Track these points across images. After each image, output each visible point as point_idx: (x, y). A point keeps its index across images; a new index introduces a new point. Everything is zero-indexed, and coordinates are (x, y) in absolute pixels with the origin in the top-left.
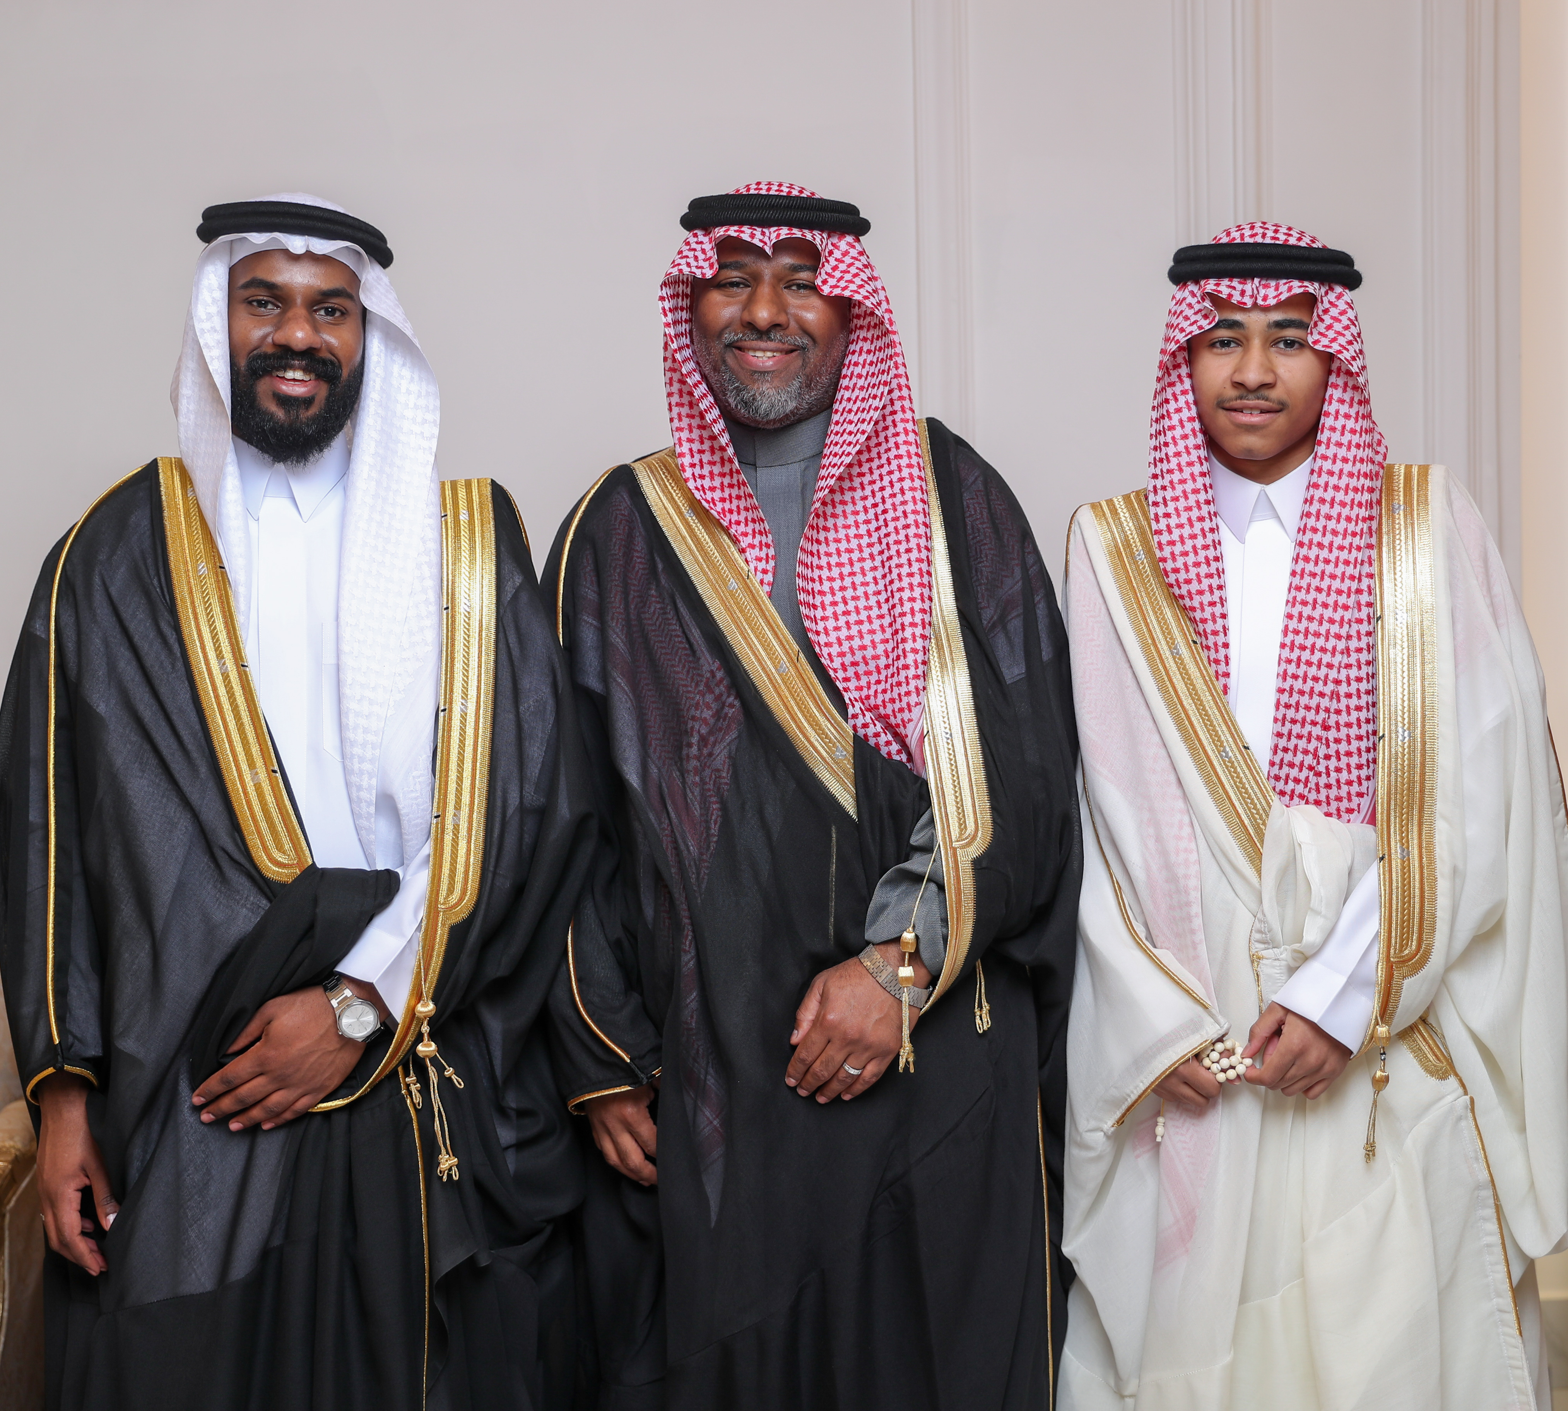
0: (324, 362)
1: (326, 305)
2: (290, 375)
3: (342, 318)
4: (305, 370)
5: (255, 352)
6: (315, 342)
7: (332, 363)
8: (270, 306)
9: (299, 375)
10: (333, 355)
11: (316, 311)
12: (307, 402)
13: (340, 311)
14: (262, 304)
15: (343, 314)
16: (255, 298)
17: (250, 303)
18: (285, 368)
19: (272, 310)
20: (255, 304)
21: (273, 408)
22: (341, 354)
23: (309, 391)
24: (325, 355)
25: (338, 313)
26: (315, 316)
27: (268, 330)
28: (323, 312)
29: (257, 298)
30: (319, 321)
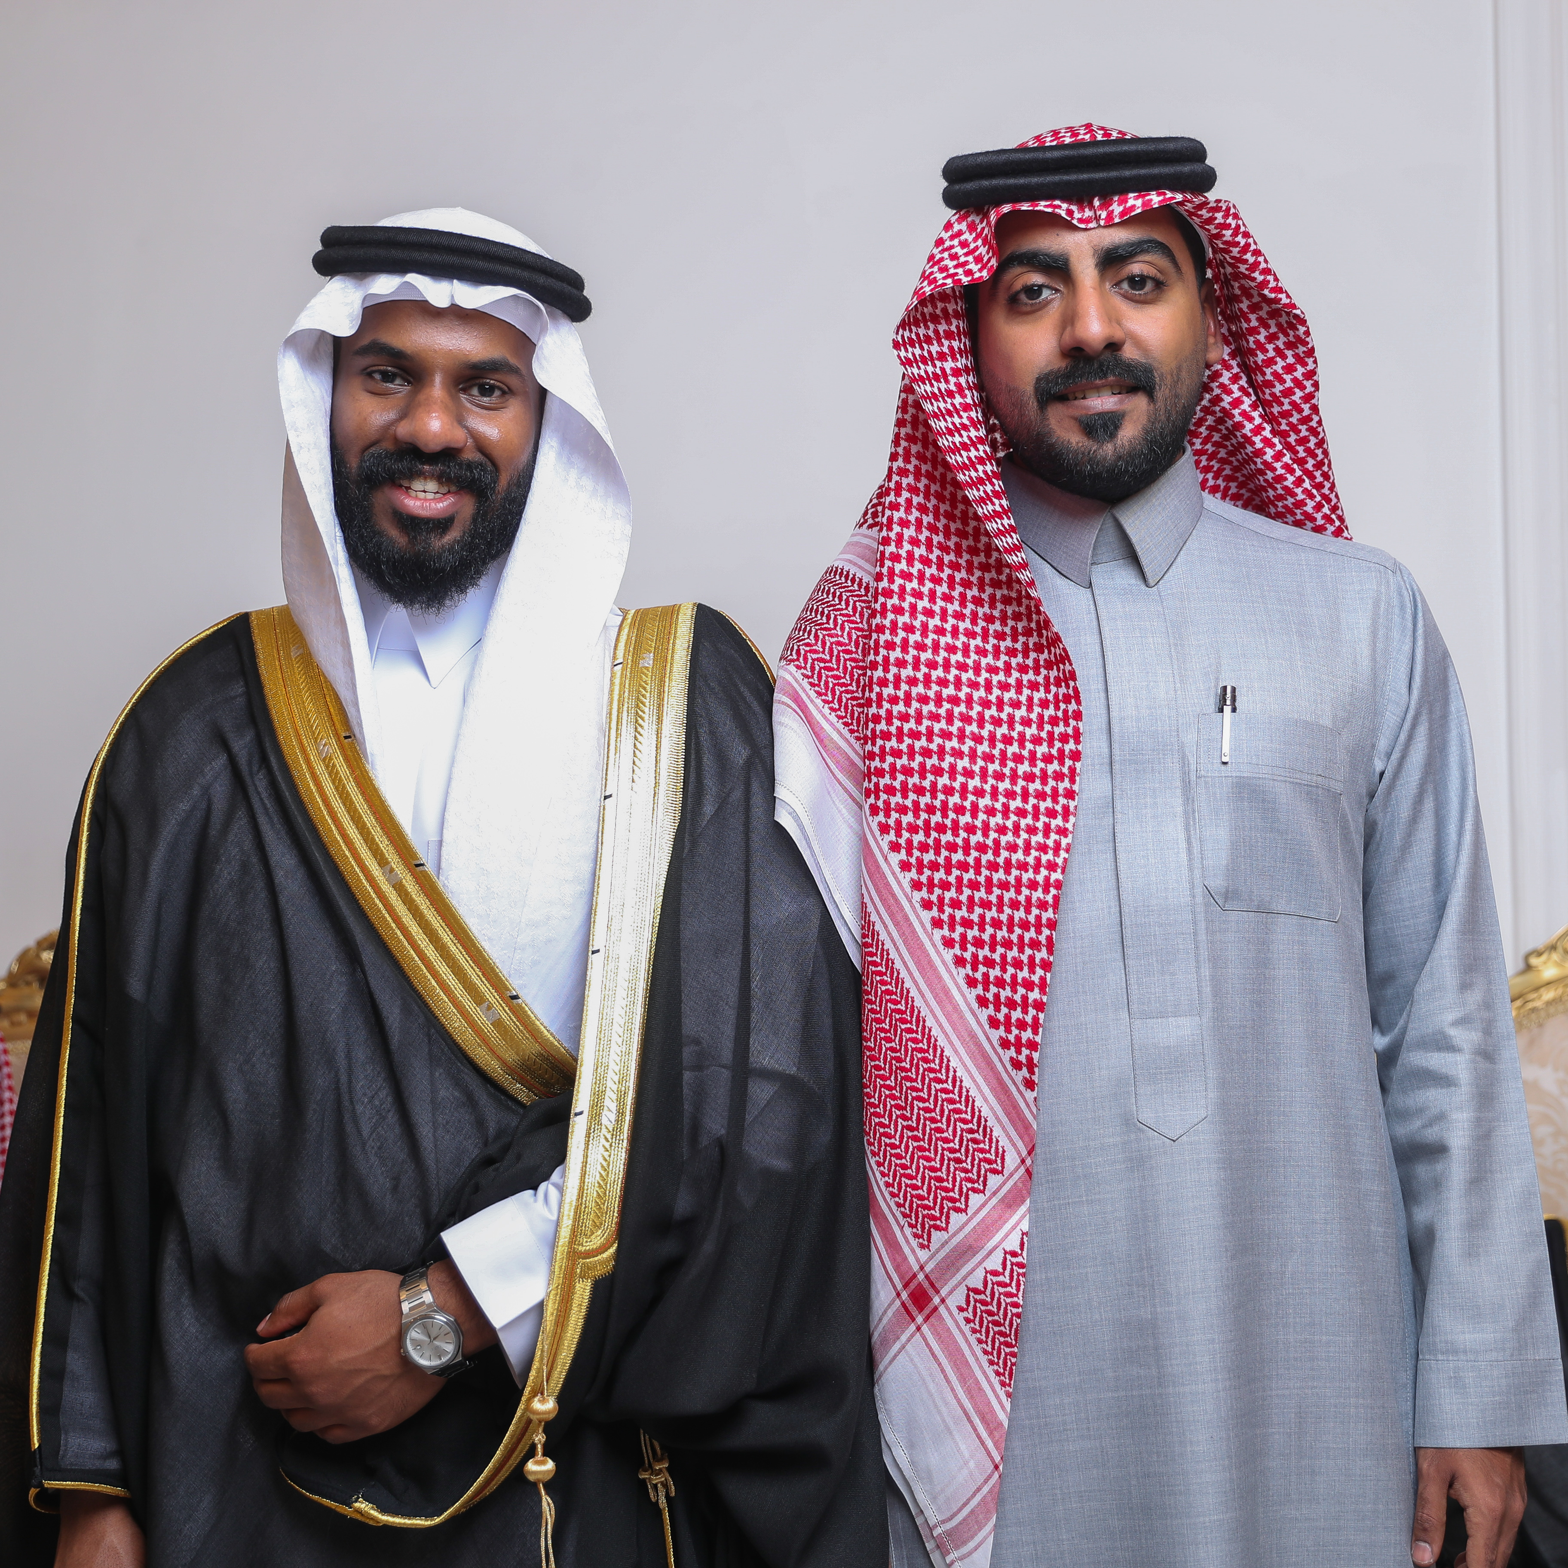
0: (470, 466)
1: (481, 381)
2: (418, 485)
3: (500, 400)
4: (440, 479)
5: (371, 449)
6: (458, 436)
7: (482, 466)
8: (398, 381)
9: (432, 486)
10: (487, 456)
11: (465, 390)
12: (442, 524)
13: (500, 388)
14: (387, 377)
15: (504, 393)
16: (374, 368)
17: (370, 375)
19: (399, 387)
20: (378, 376)
21: (394, 533)
22: (496, 453)
23: (444, 509)
24: (471, 455)
25: (497, 393)
26: (463, 397)
27: (392, 415)
28: (475, 391)
29: (382, 368)
30: (468, 405)
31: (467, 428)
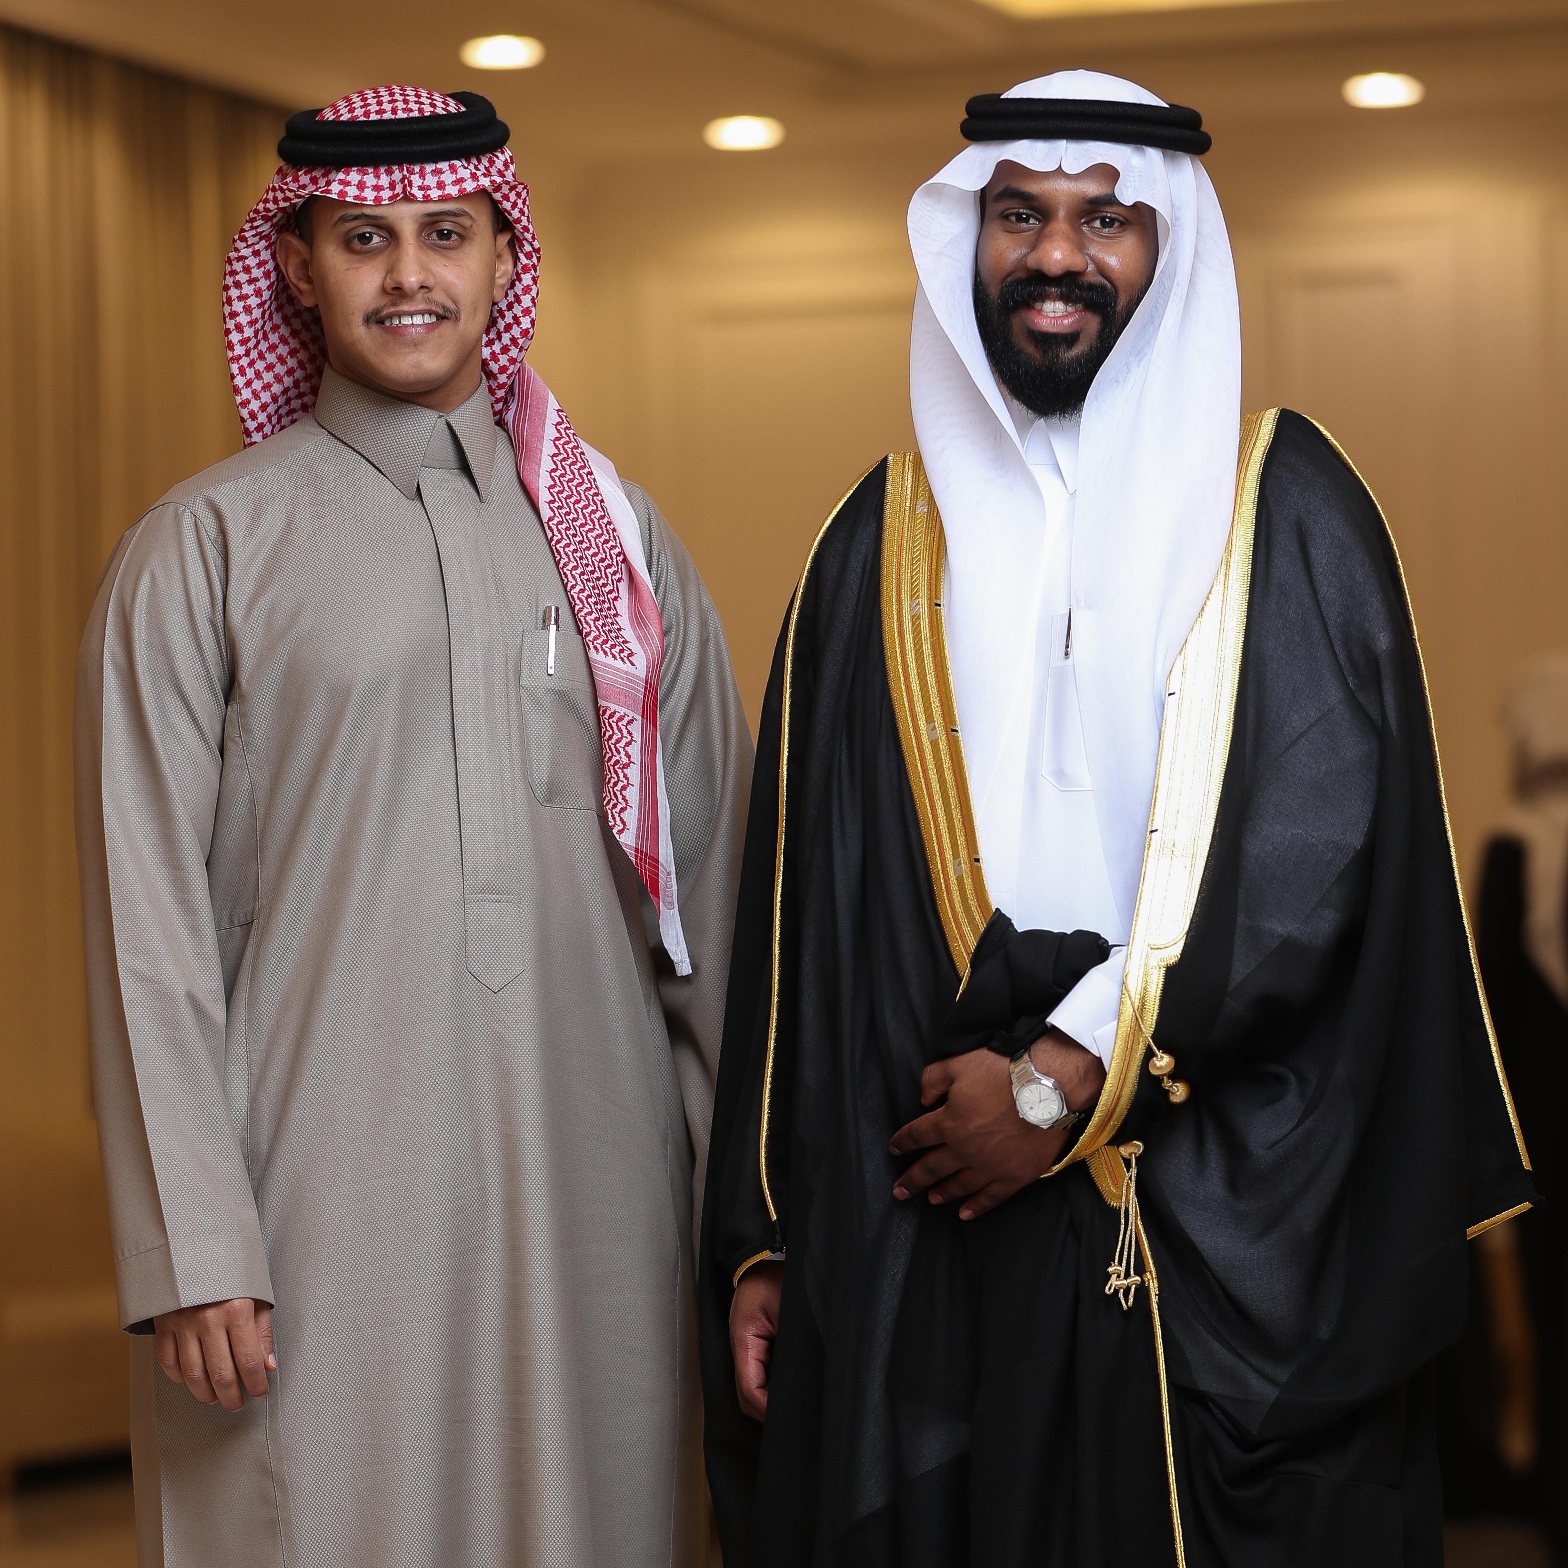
0: (1092, 287)
1: (1101, 214)
3: (1120, 230)
5: (1009, 279)
7: (1103, 288)
8: (1030, 221)
10: (1106, 278)
11: (1087, 223)
12: (1071, 339)
13: (1119, 221)
14: (1019, 218)
15: (1122, 224)
16: (1009, 212)
17: (1006, 218)
18: (1044, 298)
19: (1030, 225)
20: (1013, 218)
21: (1030, 349)
22: (1115, 276)
24: (1094, 278)
25: (1117, 224)
26: (1085, 228)
27: (1024, 250)
28: (1097, 224)
29: (1015, 211)
30: (1090, 235)
31: (1089, 255)
